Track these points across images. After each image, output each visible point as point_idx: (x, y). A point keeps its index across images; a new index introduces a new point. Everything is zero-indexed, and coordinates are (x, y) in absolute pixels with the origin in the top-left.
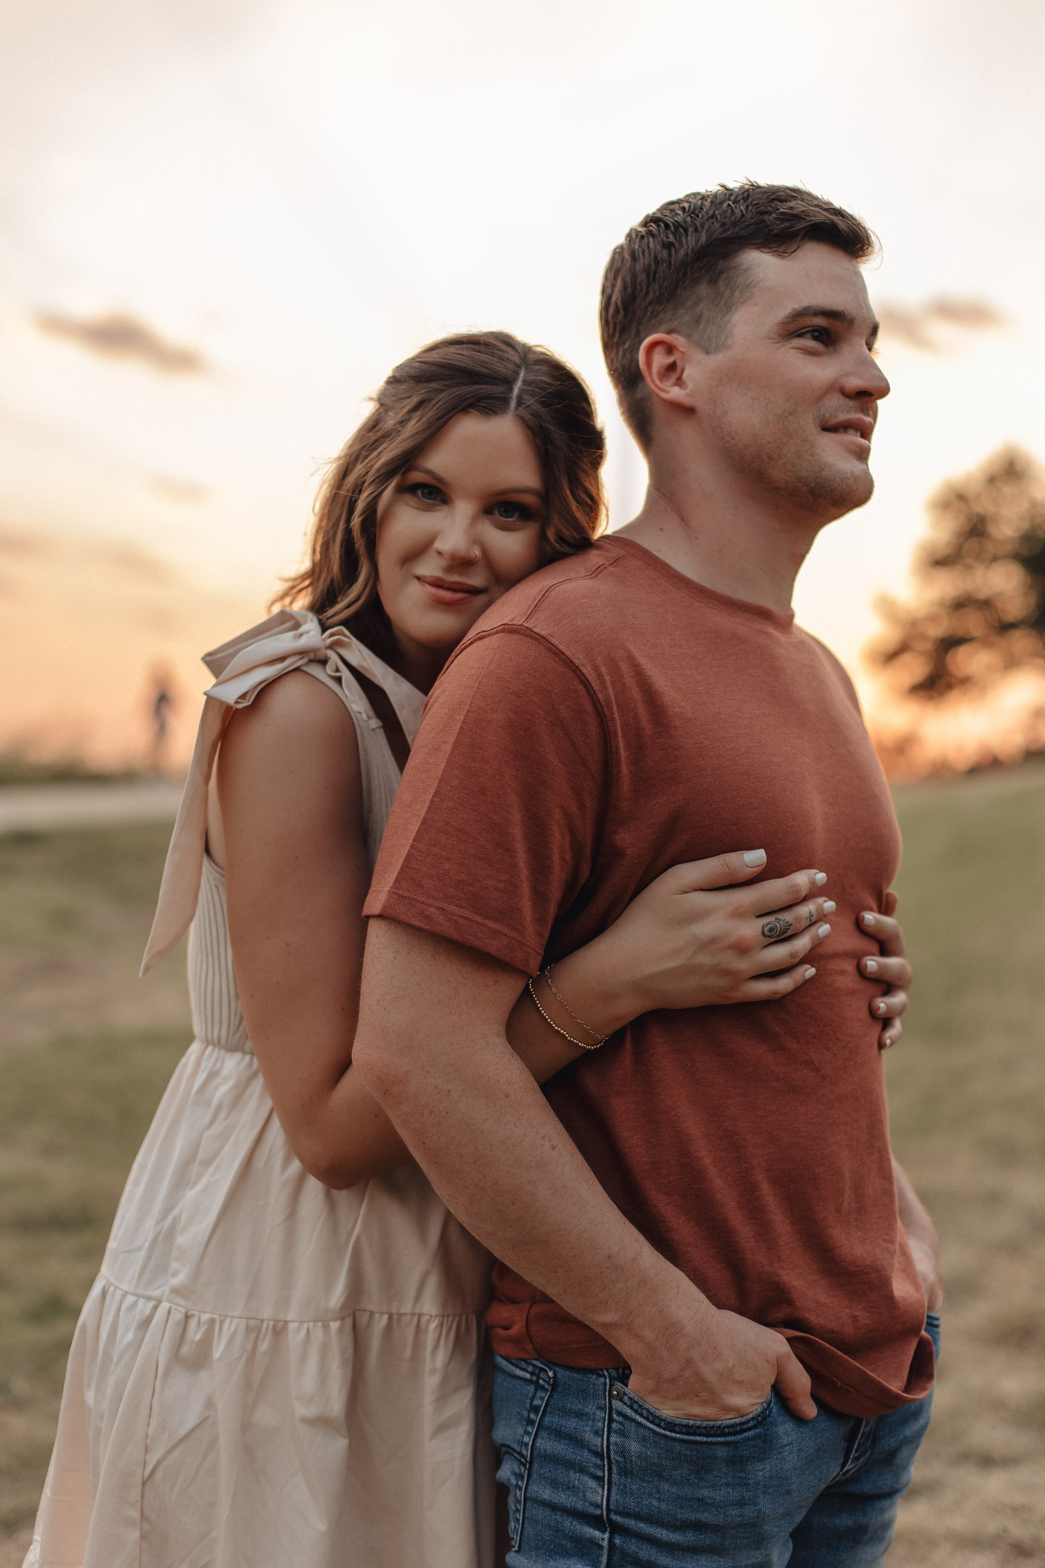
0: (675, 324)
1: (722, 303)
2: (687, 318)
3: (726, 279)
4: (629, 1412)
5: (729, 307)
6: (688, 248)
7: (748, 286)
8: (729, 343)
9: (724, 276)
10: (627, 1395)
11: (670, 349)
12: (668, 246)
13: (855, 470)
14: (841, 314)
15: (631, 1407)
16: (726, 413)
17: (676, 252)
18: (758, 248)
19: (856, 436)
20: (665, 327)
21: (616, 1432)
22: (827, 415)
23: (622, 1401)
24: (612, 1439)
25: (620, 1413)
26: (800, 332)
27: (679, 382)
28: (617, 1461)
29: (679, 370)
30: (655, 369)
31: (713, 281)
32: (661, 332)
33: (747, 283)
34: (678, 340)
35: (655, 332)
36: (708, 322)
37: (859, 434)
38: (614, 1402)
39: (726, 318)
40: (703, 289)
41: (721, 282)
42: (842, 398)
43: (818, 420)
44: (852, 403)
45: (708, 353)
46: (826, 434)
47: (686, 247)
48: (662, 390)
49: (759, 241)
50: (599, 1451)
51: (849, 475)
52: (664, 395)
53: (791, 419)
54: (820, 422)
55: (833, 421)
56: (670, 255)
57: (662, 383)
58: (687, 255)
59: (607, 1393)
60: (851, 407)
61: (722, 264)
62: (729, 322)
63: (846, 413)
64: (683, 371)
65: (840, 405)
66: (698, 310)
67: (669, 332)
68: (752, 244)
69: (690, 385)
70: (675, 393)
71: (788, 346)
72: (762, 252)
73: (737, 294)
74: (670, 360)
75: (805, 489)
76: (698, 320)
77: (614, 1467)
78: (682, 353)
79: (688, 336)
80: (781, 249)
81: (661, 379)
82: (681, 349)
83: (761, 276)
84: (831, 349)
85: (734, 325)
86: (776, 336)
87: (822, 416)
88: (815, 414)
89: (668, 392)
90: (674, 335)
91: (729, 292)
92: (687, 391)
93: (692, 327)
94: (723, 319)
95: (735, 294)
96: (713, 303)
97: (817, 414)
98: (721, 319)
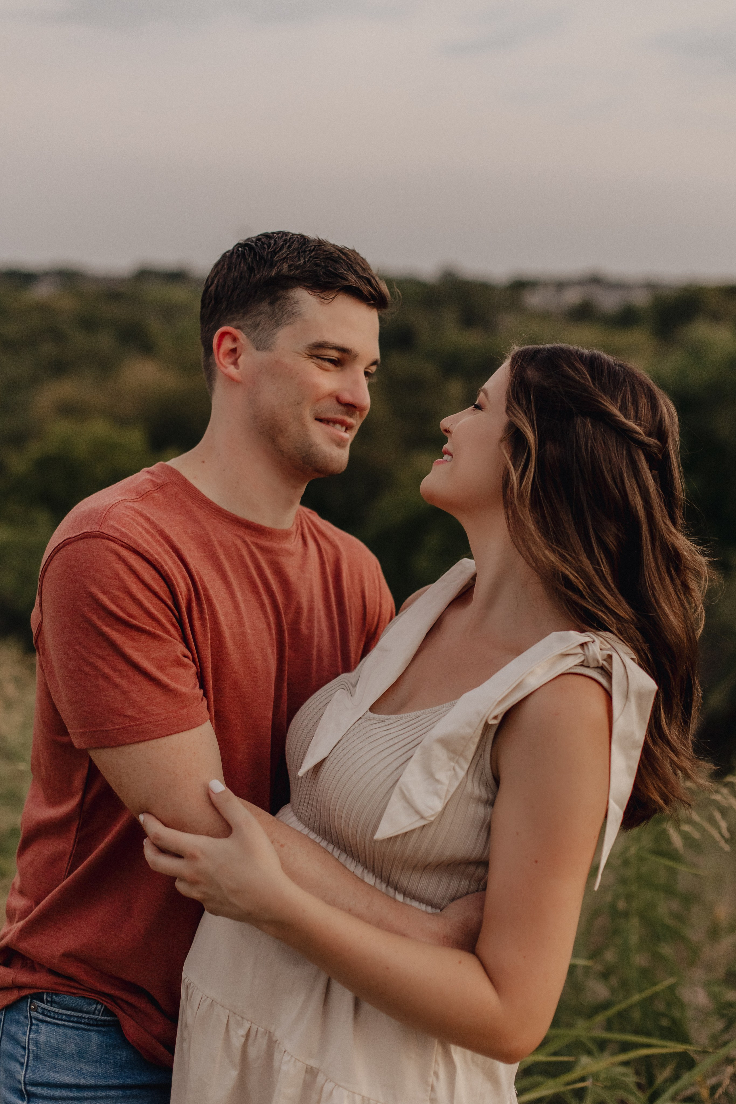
0: (241, 323)
1: (274, 320)
2: (250, 322)
3: (280, 305)
4: (41, 1017)
5: (278, 324)
6: (262, 275)
7: (293, 314)
8: (272, 348)
9: (279, 302)
10: (40, 1007)
11: (235, 339)
12: (251, 269)
13: (333, 453)
14: (349, 350)
15: (43, 1014)
16: (260, 393)
17: (254, 276)
18: (306, 290)
19: (342, 430)
20: (235, 323)
21: (34, 1031)
22: (321, 410)
23: (37, 1011)
24: (31, 1036)
25: (37, 1019)
26: (321, 357)
27: (235, 363)
28: (33, 1050)
29: (238, 354)
30: (222, 349)
31: (272, 303)
32: (232, 327)
33: (294, 311)
34: (241, 336)
35: (228, 325)
36: (262, 329)
37: (344, 429)
38: (32, 1013)
39: (274, 331)
40: (264, 306)
41: (277, 306)
42: (335, 402)
43: (312, 413)
44: (341, 408)
45: (258, 349)
46: (318, 423)
47: (261, 274)
48: (223, 365)
49: (308, 285)
50: (24, 1045)
51: (328, 455)
52: (223, 369)
53: (297, 407)
54: (314, 414)
55: (323, 416)
56: (250, 276)
57: (224, 360)
58: (260, 279)
59: (28, 1008)
60: (340, 411)
61: (281, 293)
62: (275, 334)
63: (333, 414)
64: (240, 356)
65: (332, 407)
66: (258, 319)
67: (238, 328)
68: (304, 286)
69: (241, 367)
70: (232, 370)
71: (310, 361)
72: (309, 293)
73: (285, 317)
74: (232, 346)
75: (298, 456)
76: (256, 326)
77: (31, 1055)
78: (242, 344)
79: (248, 335)
80: (322, 295)
81: (224, 357)
82: (242, 341)
83: (304, 310)
84: (339, 369)
85: (278, 337)
86: (304, 354)
87: (317, 410)
88: (315, 408)
89: (226, 368)
90: (239, 330)
91: (280, 314)
92: (238, 371)
93: (252, 329)
94: (273, 331)
95: (284, 317)
96: (269, 318)
97: (316, 408)
98: (271, 330)
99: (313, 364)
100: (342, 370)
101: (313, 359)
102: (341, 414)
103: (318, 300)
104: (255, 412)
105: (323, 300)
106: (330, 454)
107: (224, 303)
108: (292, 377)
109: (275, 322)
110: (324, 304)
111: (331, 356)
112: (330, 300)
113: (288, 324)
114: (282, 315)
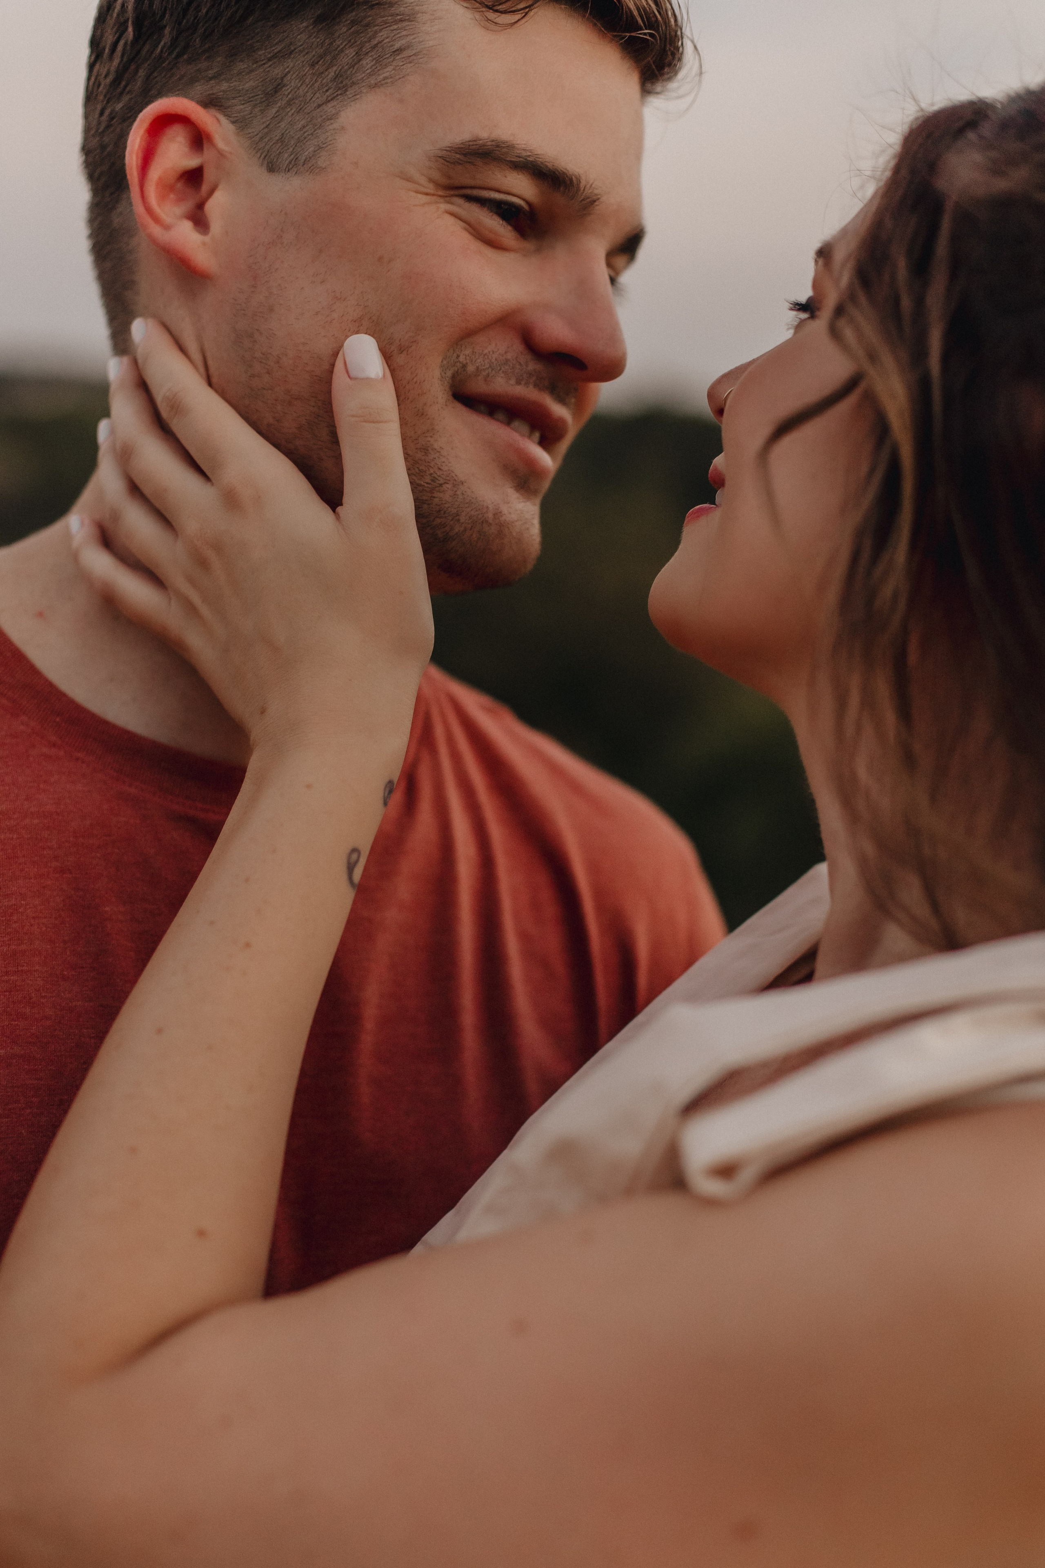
1: (332, 73)
2: (249, 84)
3: (353, 23)
5: (343, 86)
8: (321, 163)
11: (198, 139)
13: (504, 509)
14: (571, 180)
16: (271, 309)
19: (530, 437)
20: (200, 89)
22: (471, 368)
26: (476, 192)
27: (199, 219)
29: (205, 188)
30: (155, 173)
32: (192, 99)
33: (397, 45)
34: (219, 127)
35: (178, 93)
36: (289, 103)
37: (537, 435)
39: (329, 108)
41: (342, 29)
42: (518, 346)
43: (449, 373)
44: (533, 366)
45: (272, 168)
46: (462, 410)
48: (157, 220)
51: (490, 516)
52: (156, 231)
54: (453, 377)
55: (479, 387)
57: (159, 206)
60: (530, 375)
62: (332, 118)
63: (513, 382)
64: (212, 190)
65: (507, 360)
66: (278, 71)
67: (210, 103)
69: (216, 225)
71: (444, 206)
73: (367, 62)
74: (192, 162)
76: (271, 93)
78: (221, 154)
79: (241, 124)
81: (162, 198)
82: (220, 144)
83: (431, 43)
84: (529, 245)
85: (343, 128)
86: (423, 180)
87: (464, 366)
88: (458, 356)
89: (167, 227)
90: (213, 111)
91: (351, 52)
92: (207, 239)
93: (255, 106)
94: (324, 107)
95: (364, 62)
96: (313, 65)
97: (462, 359)
98: (319, 106)
99: (451, 220)
100: (538, 250)
101: (452, 203)
102: (535, 385)
103: (477, 15)
104: (253, 376)
105: (491, 15)
106: (498, 514)
107: (167, 31)
108: (380, 259)
109: (334, 79)
110: (493, 27)
111: (509, 194)
112: (517, 17)
113: (376, 86)
114: (359, 56)
